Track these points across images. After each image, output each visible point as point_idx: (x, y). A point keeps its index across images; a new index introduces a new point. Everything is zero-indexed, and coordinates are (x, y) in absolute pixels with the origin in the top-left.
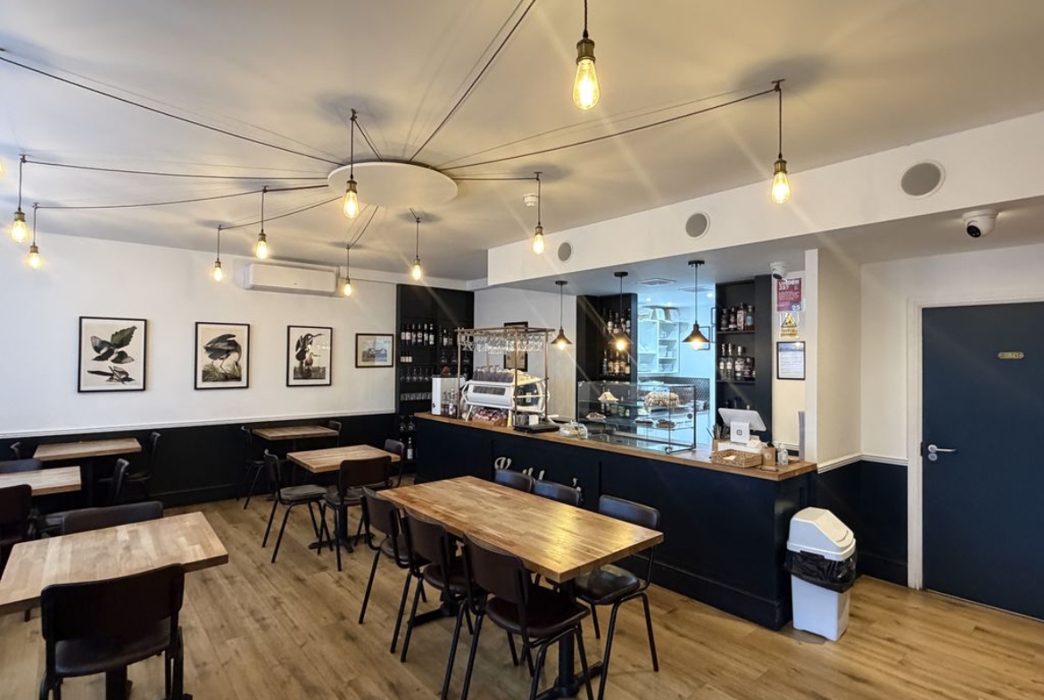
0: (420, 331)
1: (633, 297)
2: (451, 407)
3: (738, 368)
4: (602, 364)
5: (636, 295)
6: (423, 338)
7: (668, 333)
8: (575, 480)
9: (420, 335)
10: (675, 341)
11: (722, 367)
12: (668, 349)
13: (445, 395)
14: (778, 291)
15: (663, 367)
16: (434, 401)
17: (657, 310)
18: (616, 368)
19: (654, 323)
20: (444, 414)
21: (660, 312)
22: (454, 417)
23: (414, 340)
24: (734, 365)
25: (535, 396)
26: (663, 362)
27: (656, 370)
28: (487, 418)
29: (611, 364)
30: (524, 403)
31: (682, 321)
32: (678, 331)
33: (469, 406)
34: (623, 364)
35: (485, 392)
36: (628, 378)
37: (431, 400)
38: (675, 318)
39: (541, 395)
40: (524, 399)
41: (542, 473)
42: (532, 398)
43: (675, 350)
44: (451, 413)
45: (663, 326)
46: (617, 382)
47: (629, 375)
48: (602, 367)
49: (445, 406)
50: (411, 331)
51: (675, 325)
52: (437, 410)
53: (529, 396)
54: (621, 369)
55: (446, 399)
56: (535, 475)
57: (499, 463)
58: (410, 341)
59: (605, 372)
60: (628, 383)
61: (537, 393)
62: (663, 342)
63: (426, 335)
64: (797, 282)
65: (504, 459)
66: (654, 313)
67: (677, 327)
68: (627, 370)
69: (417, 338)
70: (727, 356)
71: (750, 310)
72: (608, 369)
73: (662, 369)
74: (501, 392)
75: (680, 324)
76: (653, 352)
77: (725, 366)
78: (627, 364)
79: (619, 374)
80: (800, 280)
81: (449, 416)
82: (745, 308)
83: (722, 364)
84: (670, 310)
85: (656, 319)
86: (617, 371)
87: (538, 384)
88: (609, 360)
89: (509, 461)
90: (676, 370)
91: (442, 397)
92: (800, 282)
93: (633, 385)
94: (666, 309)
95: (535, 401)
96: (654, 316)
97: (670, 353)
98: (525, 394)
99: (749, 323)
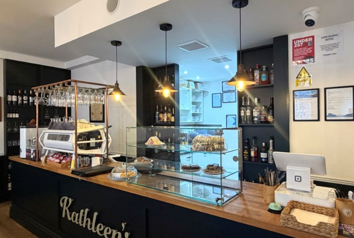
0: (25, 95)
1: (175, 67)
2: (32, 152)
3: (255, 114)
4: (155, 115)
5: (178, 65)
6: (28, 100)
7: (197, 97)
8: (123, 225)
9: (25, 98)
10: (201, 102)
11: (242, 114)
12: (197, 108)
13: (29, 141)
14: (294, 48)
15: (194, 118)
16: (21, 147)
17: (190, 82)
18: (165, 117)
19: (189, 90)
20: (28, 158)
21: (191, 84)
22: (34, 160)
23: (20, 102)
24: (252, 112)
25: (98, 141)
26: (194, 115)
27: (190, 120)
28: (58, 161)
29: (161, 116)
30: (88, 147)
31: (205, 90)
32: (202, 96)
33: (46, 150)
34: (169, 115)
35: (55, 139)
36: (173, 124)
37: (19, 146)
38: (200, 88)
39: (104, 139)
40: (89, 144)
41: (96, 214)
42: (96, 143)
43: (201, 108)
44: (32, 156)
45: (194, 94)
46: (165, 127)
47: (174, 122)
48: (155, 118)
49: (28, 151)
50: (17, 95)
51: (200, 93)
52: (23, 154)
53: (93, 141)
54: (168, 118)
55: (30, 146)
56: (90, 216)
57: (63, 201)
58: (17, 102)
59: (157, 121)
60: (173, 127)
61: (101, 139)
62: (193, 103)
63: (30, 98)
64: (311, 39)
65: (66, 198)
66: (189, 84)
67: (202, 94)
68: (173, 119)
69: (22, 100)
70: (246, 106)
71: (264, 69)
72: (159, 119)
73: (193, 120)
74: (65, 138)
75: (203, 91)
76: (188, 109)
77: (245, 113)
78: (173, 115)
79: (167, 122)
80: (313, 37)
81: (31, 159)
82: (260, 68)
83: (242, 112)
84: (198, 83)
85: (190, 88)
86: (165, 120)
87: (101, 131)
88: (160, 112)
89: (70, 200)
90: (201, 120)
91: (27, 143)
92: (313, 40)
93: (177, 128)
94: (196, 83)
95: (99, 145)
96: (188, 86)
97: (198, 110)
98: (89, 140)
99: (264, 79)
